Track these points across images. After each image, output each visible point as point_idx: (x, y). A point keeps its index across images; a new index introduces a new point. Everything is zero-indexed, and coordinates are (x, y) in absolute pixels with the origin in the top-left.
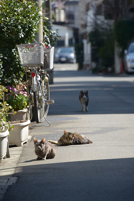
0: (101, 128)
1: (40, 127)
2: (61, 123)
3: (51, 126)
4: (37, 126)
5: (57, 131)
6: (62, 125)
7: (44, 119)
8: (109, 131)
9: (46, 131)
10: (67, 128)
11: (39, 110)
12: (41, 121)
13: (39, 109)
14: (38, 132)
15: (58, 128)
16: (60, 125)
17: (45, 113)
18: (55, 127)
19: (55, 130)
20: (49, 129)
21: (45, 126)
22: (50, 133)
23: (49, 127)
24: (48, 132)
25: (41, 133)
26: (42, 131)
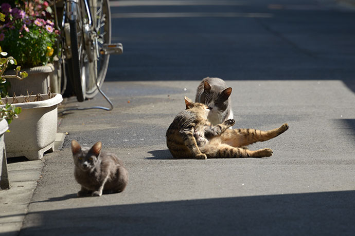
0: (242, 116)
1: (85, 112)
2: (140, 102)
3: (114, 109)
4: (77, 109)
5: (130, 121)
6: (143, 107)
7: (97, 91)
8: (261, 125)
9: (101, 123)
10: (155, 115)
12: (90, 96)
14: (81, 124)
15: (133, 115)
16: (138, 108)
17: (98, 75)
18: (126, 112)
19: (125, 121)
20: (110, 117)
21: (98, 110)
22: (113, 127)
23: (110, 111)
24: (107, 123)
25: (88, 126)
26: (92, 122)
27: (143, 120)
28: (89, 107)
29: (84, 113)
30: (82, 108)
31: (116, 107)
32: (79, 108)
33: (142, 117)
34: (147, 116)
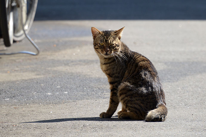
0: (166, 63)
1: (13, 58)
2: (66, 45)
3: (41, 53)
4: (5, 54)
5: (55, 69)
6: (69, 51)
8: (186, 75)
9: (27, 70)
10: (80, 61)
11: (11, 15)
12: (16, 39)
13: (13, 8)
14: (6, 72)
15: (58, 61)
16: (63, 52)
18: (52, 58)
19: (50, 68)
20: (36, 64)
21: (25, 55)
22: (38, 77)
23: (37, 57)
24: (33, 71)
25: (13, 74)
26: (17, 69)
27: (68, 68)
28: (16, 52)
29: (11, 58)
30: (10, 53)
31: (43, 51)
32: (7, 53)
33: (67, 63)
34: (72, 62)
